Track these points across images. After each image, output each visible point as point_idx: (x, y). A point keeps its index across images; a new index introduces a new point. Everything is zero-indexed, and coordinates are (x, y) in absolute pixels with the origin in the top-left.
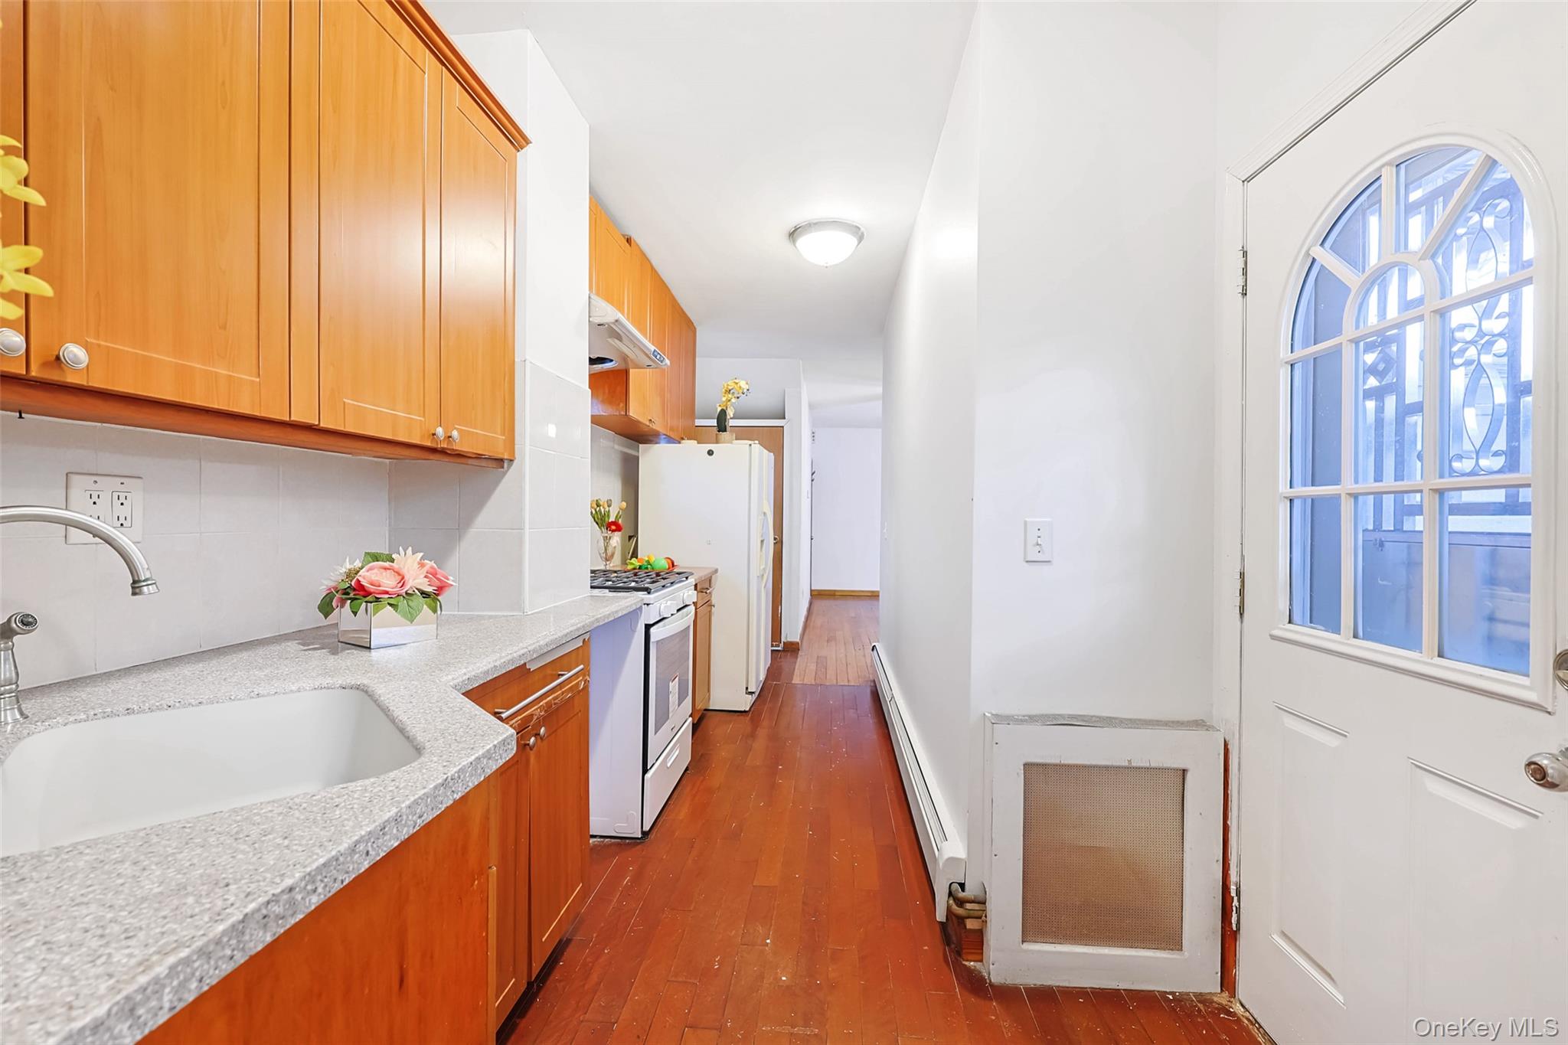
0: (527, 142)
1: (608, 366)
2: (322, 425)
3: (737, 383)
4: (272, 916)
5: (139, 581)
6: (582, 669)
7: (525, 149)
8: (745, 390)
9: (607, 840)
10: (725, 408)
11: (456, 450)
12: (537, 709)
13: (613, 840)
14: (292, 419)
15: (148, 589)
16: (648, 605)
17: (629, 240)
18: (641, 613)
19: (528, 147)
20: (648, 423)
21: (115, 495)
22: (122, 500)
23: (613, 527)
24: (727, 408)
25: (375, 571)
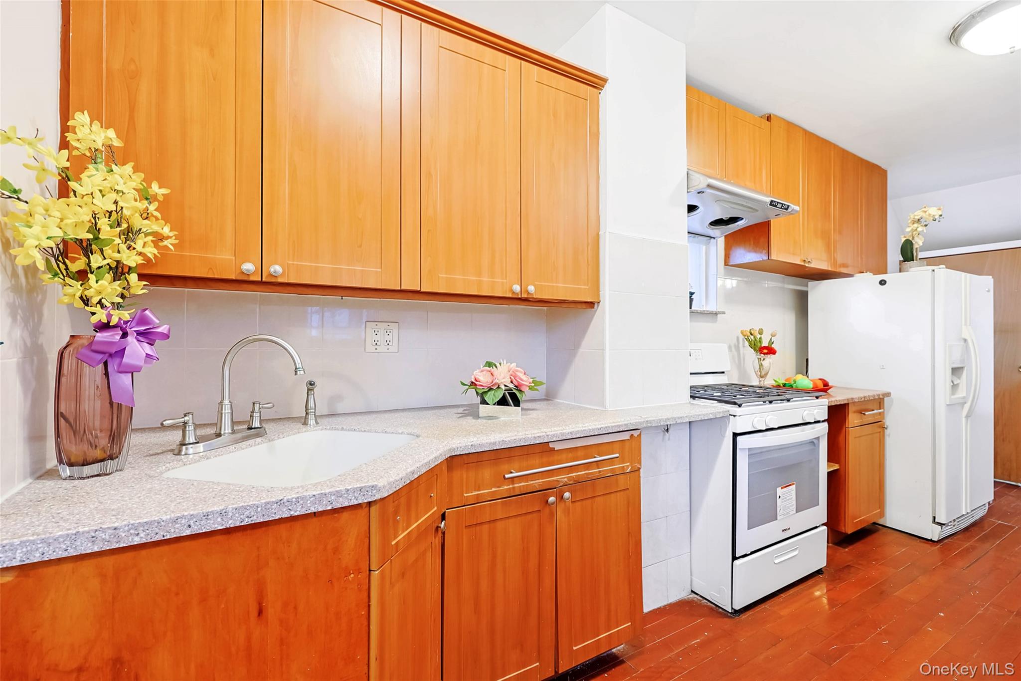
0: (605, 80)
1: (740, 224)
2: (422, 290)
3: (926, 212)
4: (99, 538)
5: (297, 369)
6: (618, 457)
7: (605, 86)
8: (937, 217)
9: (705, 601)
10: (911, 239)
11: (537, 298)
12: (565, 478)
13: (709, 603)
14: (402, 288)
15: (300, 373)
16: (734, 416)
17: (769, 118)
18: (729, 422)
19: (607, 84)
20: (803, 264)
21: (386, 331)
22: (388, 333)
23: (765, 351)
24: (913, 238)
25: (484, 373)
